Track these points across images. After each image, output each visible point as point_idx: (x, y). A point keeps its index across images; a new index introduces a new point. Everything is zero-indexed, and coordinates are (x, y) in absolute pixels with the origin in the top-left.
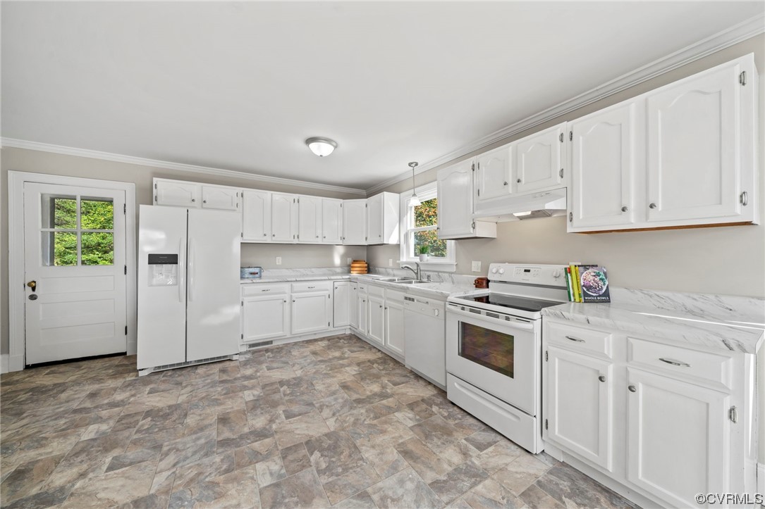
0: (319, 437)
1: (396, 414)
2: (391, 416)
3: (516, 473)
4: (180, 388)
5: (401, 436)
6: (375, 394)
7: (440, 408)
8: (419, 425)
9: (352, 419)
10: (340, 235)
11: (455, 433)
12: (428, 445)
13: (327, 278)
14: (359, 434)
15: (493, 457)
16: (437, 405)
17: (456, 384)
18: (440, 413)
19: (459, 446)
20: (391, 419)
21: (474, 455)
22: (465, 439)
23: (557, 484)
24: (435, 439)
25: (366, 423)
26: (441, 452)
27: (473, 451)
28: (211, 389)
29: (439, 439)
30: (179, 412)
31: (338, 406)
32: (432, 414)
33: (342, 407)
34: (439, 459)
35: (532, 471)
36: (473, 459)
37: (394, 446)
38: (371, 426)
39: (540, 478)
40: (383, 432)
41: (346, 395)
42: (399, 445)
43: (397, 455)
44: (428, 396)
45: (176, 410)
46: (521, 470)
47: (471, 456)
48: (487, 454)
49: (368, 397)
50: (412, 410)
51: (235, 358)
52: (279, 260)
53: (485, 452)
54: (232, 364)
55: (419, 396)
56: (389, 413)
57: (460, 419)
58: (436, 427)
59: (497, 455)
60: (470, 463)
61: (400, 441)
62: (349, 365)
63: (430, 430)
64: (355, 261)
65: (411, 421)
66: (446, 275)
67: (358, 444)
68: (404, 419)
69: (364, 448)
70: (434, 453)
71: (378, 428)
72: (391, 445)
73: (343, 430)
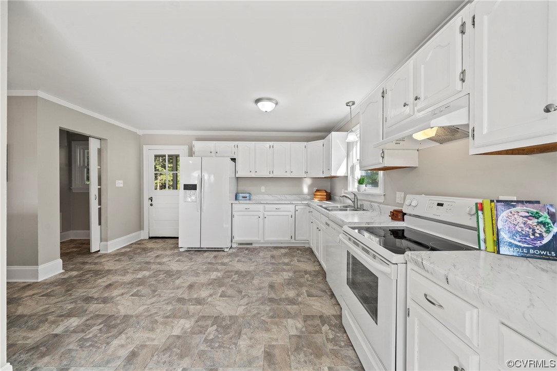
0: (226, 316)
1: (289, 320)
5: (277, 339)
6: (287, 299)
8: (299, 337)
9: (256, 312)
10: (304, 170)
11: (324, 358)
12: (292, 357)
16: (330, 325)
17: (346, 311)
18: (327, 333)
20: (282, 322)
22: (329, 368)
24: (302, 355)
25: (262, 318)
28: (201, 266)
29: (306, 356)
38: (264, 322)
40: (267, 330)
42: (269, 346)
44: (329, 314)
49: (280, 299)
51: (226, 250)
55: (321, 312)
56: (284, 317)
61: (274, 343)
62: (288, 271)
63: (304, 345)
64: (317, 191)
65: (296, 331)
66: (376, 205)
67: (243, 332)
68: (292, 327)
69: (244, 336)
70: (290, 367)
71: (266, 325)
72: (264, 343)
73: (243, 317)
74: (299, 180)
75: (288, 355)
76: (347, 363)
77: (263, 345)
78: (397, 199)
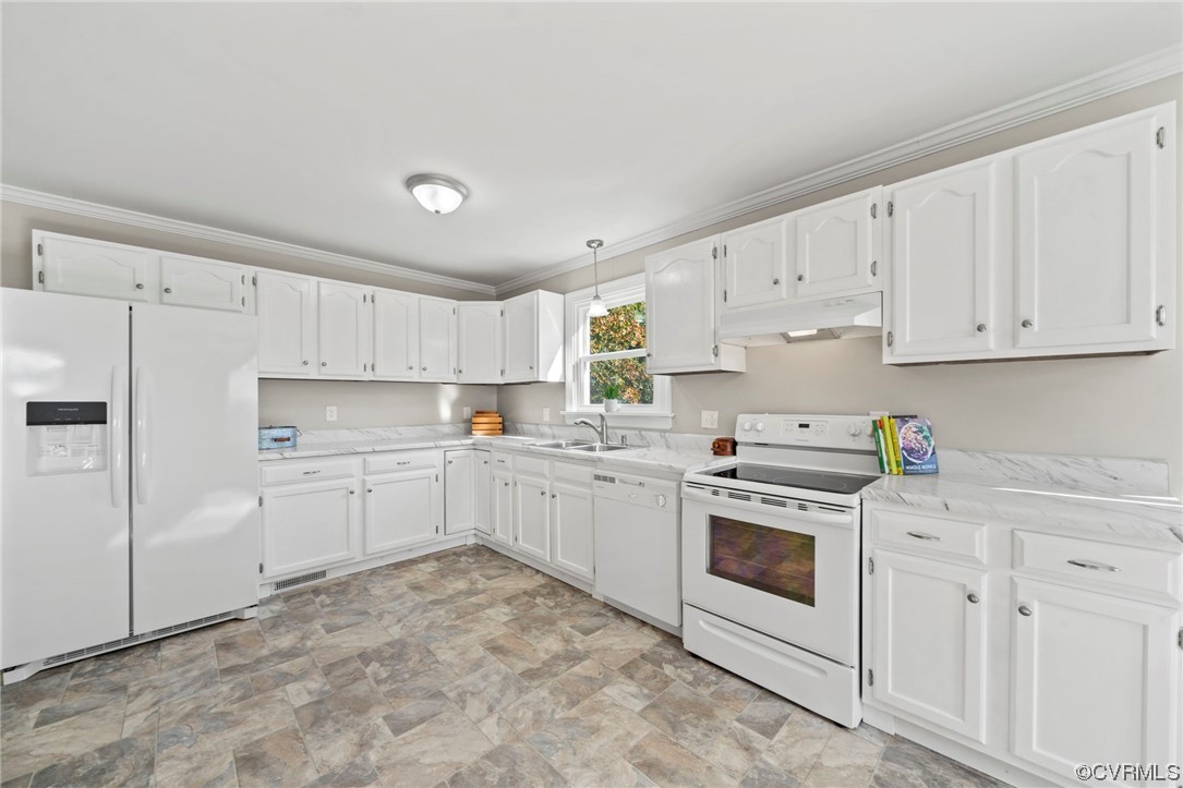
0: (476, 763)
1: (605, 690)
2: (599, 696)
3: (839, 768)
4: (124, 700)
5: (629, 734)
6: (556, 657)
7: (676, 667)
8: (653, 706)
9: (530, 714)
10: (453, 365)
11: (717, 712)
12: (682, 742)
13: (431, 444)
14: (551, 743)
15: (792, 745)
16: (670, 662)
17: (701, 623)
18: (679, 676)
19: (732, 735)
20: (602, 701)
21: (762, 747)
22: (738, 720)
23: (903, 777)
24: (690, 729)
25: (557, 717)
26: (708, 753)
27: (759, 741)
28: (206, 692)
29: (696, 727)
30: (130, 759)
31: (493, 691)
32: (667, 682)
33: (502, 692)
34: (709, 768)
35: (860, 761)
36: (764, 756)
37: (624, 757)
38: (569, 722)
39: (876, 772)
40: (595, 730)
41: (502, 666)
42: (631, 752)
43: (635, 774)
44: (648, 647)
45: (122, 755)
46: (842, 761)
47: (758, 751)
48: (781, 742)
49: (545, 663)
50: (631, 677)
51: (248, 614)
52: (332, 414)
53: (776, 738)
54: (242, 628)
55: (634, 650)
56: (594, 691)
57: (717, 684)
58: (682, 706)
59: (797, 741)
60: (761, 765)
61: (632, 744)
62: (491, 605)
63: (675, 713)
64: (479, 413)
65: (637, 701)
66: (655, 435)
67: (556, 766)
68: (624, 698)
69: (569, 770)
70: (698, 758)
71: (582, 724)
72: (617, 754)
73: (518, 739)
74: (431, 387)
75: (676, 744)
76: (745, 699)
77: (622, 760)
78: (703, 422)
